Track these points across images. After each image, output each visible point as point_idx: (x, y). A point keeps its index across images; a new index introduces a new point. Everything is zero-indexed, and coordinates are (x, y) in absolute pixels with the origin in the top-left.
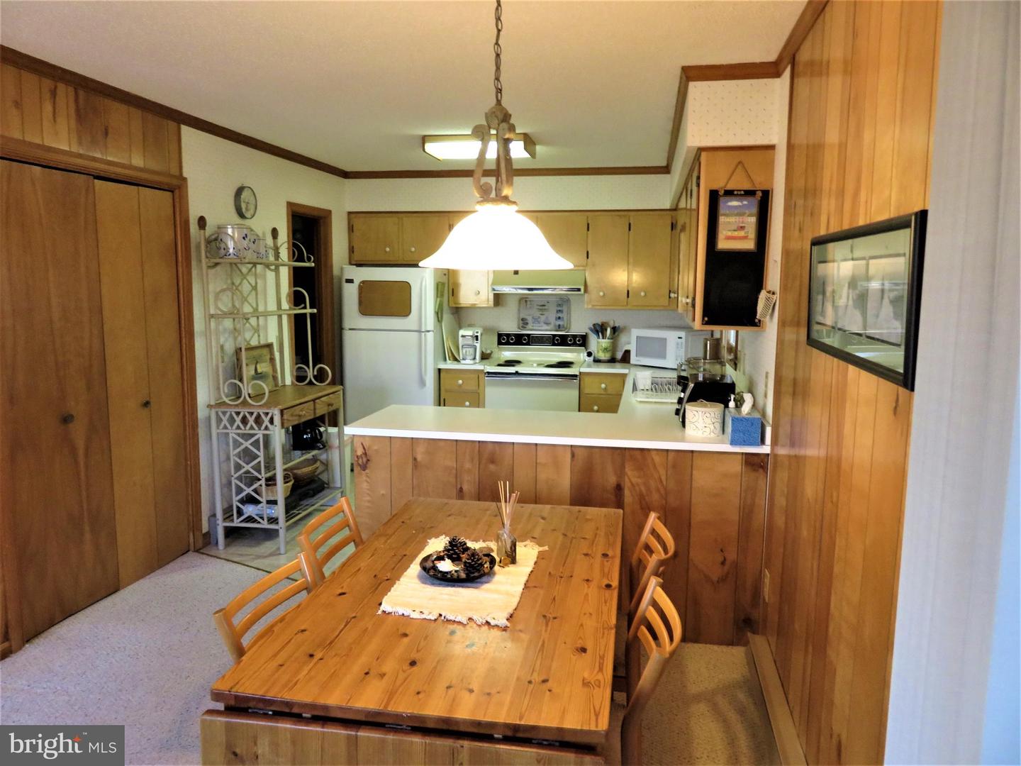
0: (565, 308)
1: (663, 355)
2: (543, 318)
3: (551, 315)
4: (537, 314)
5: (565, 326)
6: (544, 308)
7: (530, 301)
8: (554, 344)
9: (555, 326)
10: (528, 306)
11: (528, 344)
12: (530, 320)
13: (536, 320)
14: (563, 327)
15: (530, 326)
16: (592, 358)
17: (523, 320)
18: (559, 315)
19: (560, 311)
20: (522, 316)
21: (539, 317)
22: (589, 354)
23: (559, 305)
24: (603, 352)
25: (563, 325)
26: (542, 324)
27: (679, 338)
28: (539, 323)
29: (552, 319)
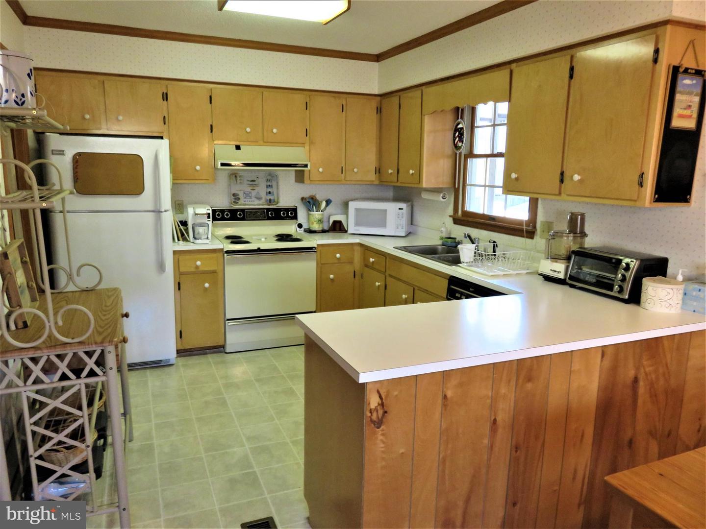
0: (274, 184)
1: (383, 225)
2: (254, 193)
3: (262, 190)
4: (249, 189)
5: (276, 200)
6: (254, 183)
7: (240, 176)
8: (269, 219)
9: (266, 200)
10: (238, 181)
11: (243, 219)
12: (241, 196)
13: (247, 195)
14: (274, 201)
15: (241, 201)
16: (302, 229)
17: (234, 195)
18: (269, 190)
19: (269, 186)
20: (234, 191)
21: (250, 193)
22: (300, 226)
23: (268, 180)
24: (318, 223)
25: (274, 200)
26: (253, 199)
27: (399, 209)
28: (251, 197)
29: (263, 194)
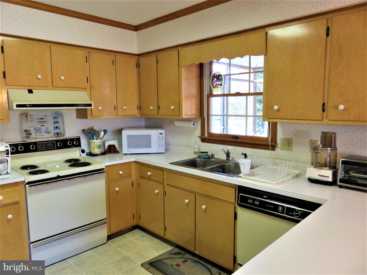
0: (60, 120)
1: (149, 146)
2: (43, 129)
3: (50, 126)
4: (38, 126)
5: (62, 133)
6: (43, 120)
7: (30, 116)
8: (58, 148)
9: (54, 134)
10: (29, 120)
11: (36, 150)
12: (32, 131)
13: (38, 130)
14: (61, 134)
15: (33, 136)
16: (85, 154)
17: (25, 131)
18: (56, 125)
19: (56, 122)
20: (25, 128)
21: (40, 128)
22: (83, 151)
23: (55, 118)
24: (98, 148)
25: (61, 132)
26: (43, 133)
27: (160, 134)
28: (41, 132)
29: (51, 129)
